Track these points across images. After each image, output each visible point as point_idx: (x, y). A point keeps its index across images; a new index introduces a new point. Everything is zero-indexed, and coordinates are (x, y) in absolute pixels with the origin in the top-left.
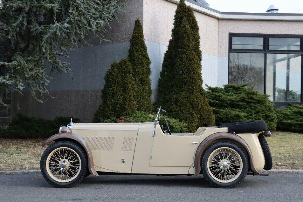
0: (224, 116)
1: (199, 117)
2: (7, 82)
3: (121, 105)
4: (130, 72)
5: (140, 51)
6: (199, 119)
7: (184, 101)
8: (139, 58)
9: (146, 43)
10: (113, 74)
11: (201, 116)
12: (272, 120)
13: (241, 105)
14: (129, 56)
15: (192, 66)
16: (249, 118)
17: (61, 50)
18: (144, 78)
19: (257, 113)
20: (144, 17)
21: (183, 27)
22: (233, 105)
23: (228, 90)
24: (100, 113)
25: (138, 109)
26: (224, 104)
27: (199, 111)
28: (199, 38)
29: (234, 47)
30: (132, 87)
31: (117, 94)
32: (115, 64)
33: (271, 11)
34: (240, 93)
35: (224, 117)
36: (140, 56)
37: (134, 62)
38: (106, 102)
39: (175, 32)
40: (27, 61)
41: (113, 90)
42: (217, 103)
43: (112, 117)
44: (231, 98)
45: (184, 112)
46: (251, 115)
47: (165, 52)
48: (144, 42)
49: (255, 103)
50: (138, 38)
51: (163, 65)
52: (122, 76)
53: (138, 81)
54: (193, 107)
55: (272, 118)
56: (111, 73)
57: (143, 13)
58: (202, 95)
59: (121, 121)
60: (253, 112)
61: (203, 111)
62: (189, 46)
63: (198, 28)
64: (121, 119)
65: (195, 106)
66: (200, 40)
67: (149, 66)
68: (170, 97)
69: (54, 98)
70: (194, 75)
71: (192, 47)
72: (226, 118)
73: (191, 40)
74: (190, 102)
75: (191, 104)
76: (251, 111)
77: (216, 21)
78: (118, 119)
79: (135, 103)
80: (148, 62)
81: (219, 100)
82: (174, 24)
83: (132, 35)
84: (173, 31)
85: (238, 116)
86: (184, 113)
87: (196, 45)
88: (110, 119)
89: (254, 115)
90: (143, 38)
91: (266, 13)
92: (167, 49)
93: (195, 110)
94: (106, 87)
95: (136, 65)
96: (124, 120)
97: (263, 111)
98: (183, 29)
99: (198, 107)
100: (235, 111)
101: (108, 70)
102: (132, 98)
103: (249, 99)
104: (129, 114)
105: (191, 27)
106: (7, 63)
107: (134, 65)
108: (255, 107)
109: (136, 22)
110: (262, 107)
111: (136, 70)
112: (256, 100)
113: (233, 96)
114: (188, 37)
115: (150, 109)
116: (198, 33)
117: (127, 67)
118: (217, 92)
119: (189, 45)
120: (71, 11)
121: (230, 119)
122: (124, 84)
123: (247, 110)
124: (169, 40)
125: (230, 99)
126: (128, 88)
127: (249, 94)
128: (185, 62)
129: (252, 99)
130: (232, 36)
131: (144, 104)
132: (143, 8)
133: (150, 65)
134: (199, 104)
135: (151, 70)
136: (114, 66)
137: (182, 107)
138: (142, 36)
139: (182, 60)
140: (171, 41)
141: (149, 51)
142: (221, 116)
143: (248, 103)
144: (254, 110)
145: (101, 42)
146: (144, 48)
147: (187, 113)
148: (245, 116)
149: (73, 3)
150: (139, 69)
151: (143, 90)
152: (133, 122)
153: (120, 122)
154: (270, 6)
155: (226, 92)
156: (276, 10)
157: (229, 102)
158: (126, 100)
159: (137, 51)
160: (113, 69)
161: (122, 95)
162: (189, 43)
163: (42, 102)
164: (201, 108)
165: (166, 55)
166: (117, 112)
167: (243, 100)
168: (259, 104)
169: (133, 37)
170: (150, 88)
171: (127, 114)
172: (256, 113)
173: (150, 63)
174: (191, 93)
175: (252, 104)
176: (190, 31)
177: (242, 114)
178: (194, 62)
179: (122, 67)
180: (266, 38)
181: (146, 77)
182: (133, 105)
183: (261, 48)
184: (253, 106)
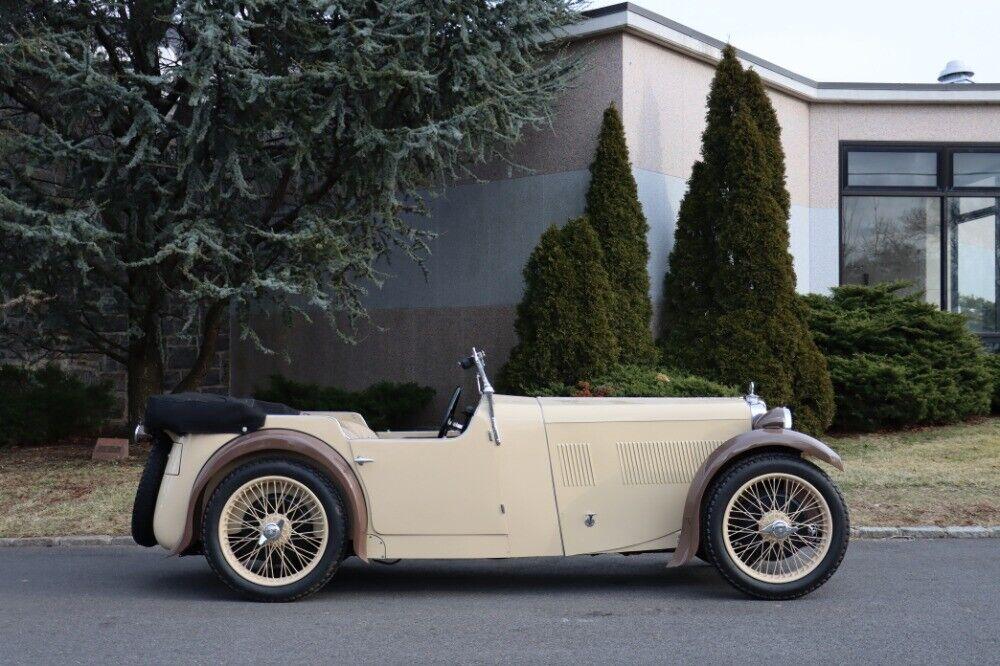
0: (849, 376)
1: (791, 379)
2: (287, 288)
3: (579, 349)
4: (596, 255)
5: (621, 196)
6: (794, 385)
7: (747, 333)
8: (618, 216)
9: (635, 172)
10: (551, 263)
11: (797, 377)
12: (980, 386)
13: (891, 344)
14: (588, 211)
15: (768, 237)
16: (920, 380)
17: (408, 196)
18: (634, 273)
19: (940, 365)
20: (626, 99)
21: (738, 127)
22: (868, 344)
23: (849, 303)
24: (518, 370)
25: (622, 360)
26: (843, 342)
27: (793, 364)
28: (782, 156)
29: (853, 181)
30: (605, 298)
31: (564, 317)
32: (553, 233)
33: (952, 78)
34: (883, 310)
35: (848, 380)
36: (621, 210)
37: (607, 227)
38: (536, 339)
39: (713, 141)
40: (337, 229)
41: (553, 305)
42: (823, 339)
43: (554, 380)
44: (863, 324)
45: (751, 365)
46: (924, 371)
47: (683, 198)
48: (629, 171)
49: (932, 339)
50: (616, 160)
51: (679, 234)
52: (577, 267)
53: (617, 281)
54: (776, 352)
55: (981, 379)
56: (543, 260)
57: (621, 90)
58: (798, 316)
59: (581, 392)
60: (928, 364)
61: (803, 363)
62: (759, 180)
63: (779, 129)
64: (581, 388)
65: (782, 348)
66: (785, 161)
67: (643, 237)
68: (703, 323)
69: (382, 329)
70: (775, 261)
71: (767, 181)
72: (856, 381)
73: (764, 161)
74: (767, 337)
75: (769, 343)
76: (923, 359)
77: (802, 108)
78: (572, 388)
79: (614, 341)
80: (642, 226)
81: (828, 331)
82: (709, 119)
83: (597, 150)
84: (705, 138)
85: (889, 376)
86: (751, 370)
87: (775, 177)
88: (547, 386)
89: (933, 372)
90: (627, 159)
91: (938, 82)
92: (686, 188)
93: (781, 359)
94: (529, 298)
95: (610, 235)
96: (591, 391)
97: (954, 359)
98: (741, 131)
99: (789, 352)
100: (875, 360)
101: (534, 251)
102: (606, 326)
103: (913, 327)
104: (602, 374)
105: (760, 126)
106: (289, 237)
107: (605, 233)
108: (932, 348)
109: (606, 114)
110: (951, 349)
111: (613, 249)
112: (935, 330)
113: (863, 318)
114: (756, 155)
115: (651, 359)
116: (779, 143)
117: (587, 242)
118: (819, 308)
119: (758, 175)
120: (456, 88)
121: (864, 384)
122: (583, 290)
123: (909, 357)
124: (693, 164)
125: (859, 329)
126: (593, 299)
127: (910, 312)
128: (750, 226)
129: (922, 325)
130: (847, 148)
131: (637, 344)
132: (621, 76)
133: (646, 234)
134: (792, 342)
135: (649, 249)
136: (549, 239)
137: (746, 351)
138: (624, 154)
139: (739, 219)
140: (697, 167)
141: (642, 196)
142: (838, 374)
143: (911, 337)
144: (931, 357)
145: (510, 174)
146: (630, 186)
147: (762, 367)
148: (908, 377)
149: (463, 65)
150: (621, 246)
151: (633, 303)
152: (618, 396)
153: (578, 395)
154: (949, 65)
155: (845, 308)
156: (965, 73)
157: (858, 336)
158: (591, 335)
159: (611, 196)
160: (548, 248)
161: (579, 321)
162: (757, 170)
163: (355, 343)
164: (797, 354)
165: (685, 205)
166: (567, 367)
167: (896, 330)
168: (943, 339)
169: (600, 155)
170: (647, 300)
171: (597, 373)
172: (936, 366)
173: (646, 228)
174: (766, 312)
175: (923, 341)
176: (758, 137)
177: (900, 370)
178: (775, 224)
179: (572, 239)
180: (945, 154)
181: (639, 270)
182: (610, 347)
183: (932, 182)
184: (926, 347)
